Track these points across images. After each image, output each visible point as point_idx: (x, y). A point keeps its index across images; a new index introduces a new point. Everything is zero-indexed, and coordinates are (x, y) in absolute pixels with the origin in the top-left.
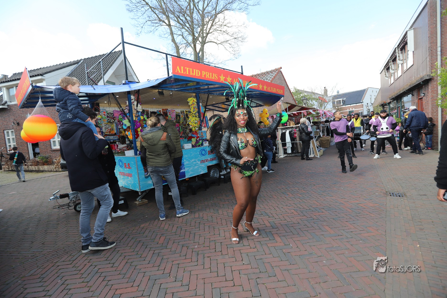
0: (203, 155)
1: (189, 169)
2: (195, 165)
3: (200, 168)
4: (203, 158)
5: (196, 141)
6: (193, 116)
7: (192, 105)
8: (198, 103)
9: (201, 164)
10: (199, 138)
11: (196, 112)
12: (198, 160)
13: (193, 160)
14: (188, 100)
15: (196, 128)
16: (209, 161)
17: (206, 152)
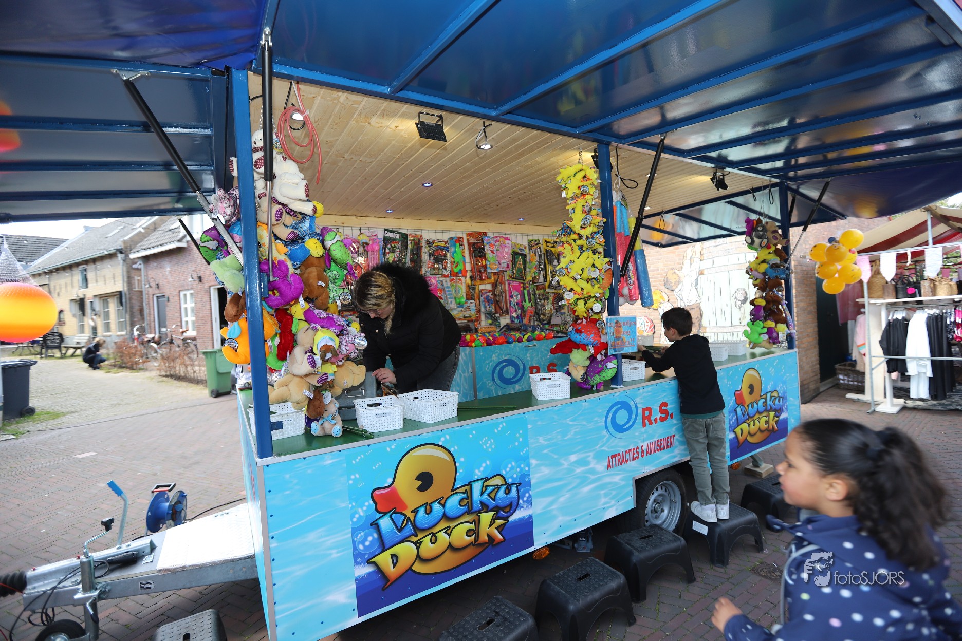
0: (620, 429)
1: (551, 504)
2: (584, 481)
3: (603, 492)
4: (621, 443)
5: (588, 363)
6: (581, 248)
7: (575, 197)
8: (605, 190)
9: (611, 471)
10: (603, 351)
11: (595, 229)
12: (598, 457)
13: (573, 458)
14: (559, 178)
15: (590, 303)
16: (643, 456)
17: (634, 416)
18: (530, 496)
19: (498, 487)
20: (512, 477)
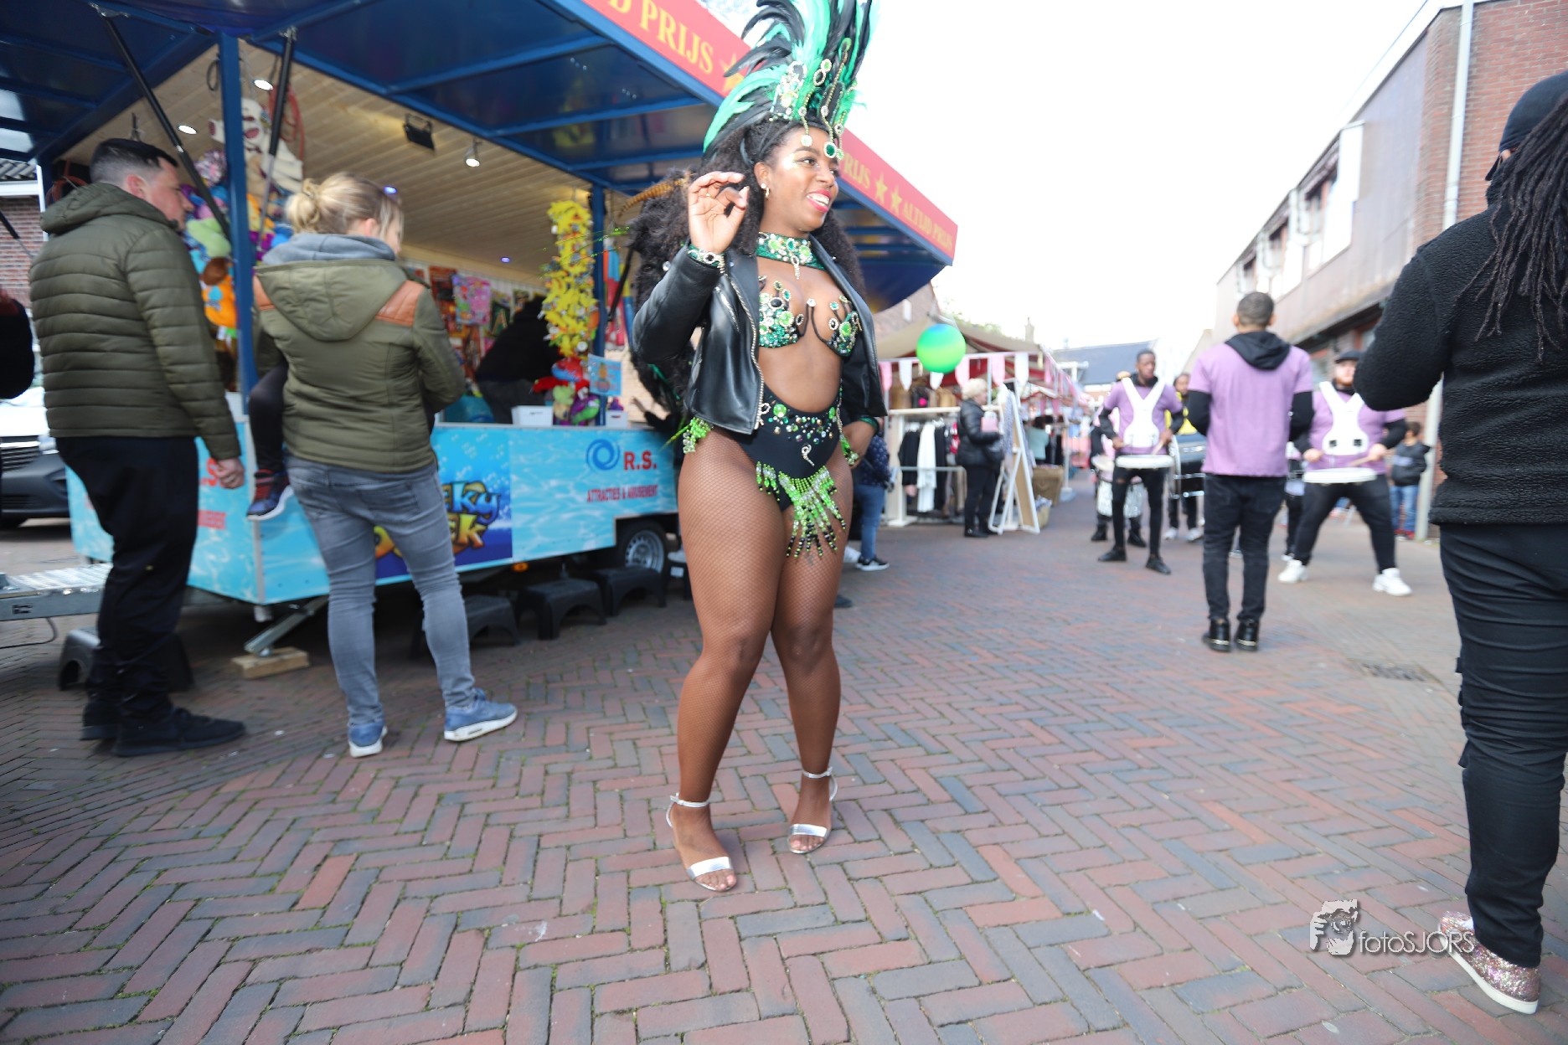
0: (601, 466)
1: (531, 521)
2: (563, 507)
3: (582, 523)
4: (602, 480)
5: (571, 402)
6: (569, 286)
7: (566, 235)
8: (597, 230)
9: (591, 505)
10: (585, 390)
11: (584, 270)
12: (579, 487)
13: (553, 483)
14: (550, 212)
15: (576, 340)
16: (624, 497)
17: (616, 457)
18: (509, 510)
19: (479, 494)
20: (492, 487)
